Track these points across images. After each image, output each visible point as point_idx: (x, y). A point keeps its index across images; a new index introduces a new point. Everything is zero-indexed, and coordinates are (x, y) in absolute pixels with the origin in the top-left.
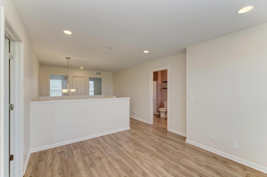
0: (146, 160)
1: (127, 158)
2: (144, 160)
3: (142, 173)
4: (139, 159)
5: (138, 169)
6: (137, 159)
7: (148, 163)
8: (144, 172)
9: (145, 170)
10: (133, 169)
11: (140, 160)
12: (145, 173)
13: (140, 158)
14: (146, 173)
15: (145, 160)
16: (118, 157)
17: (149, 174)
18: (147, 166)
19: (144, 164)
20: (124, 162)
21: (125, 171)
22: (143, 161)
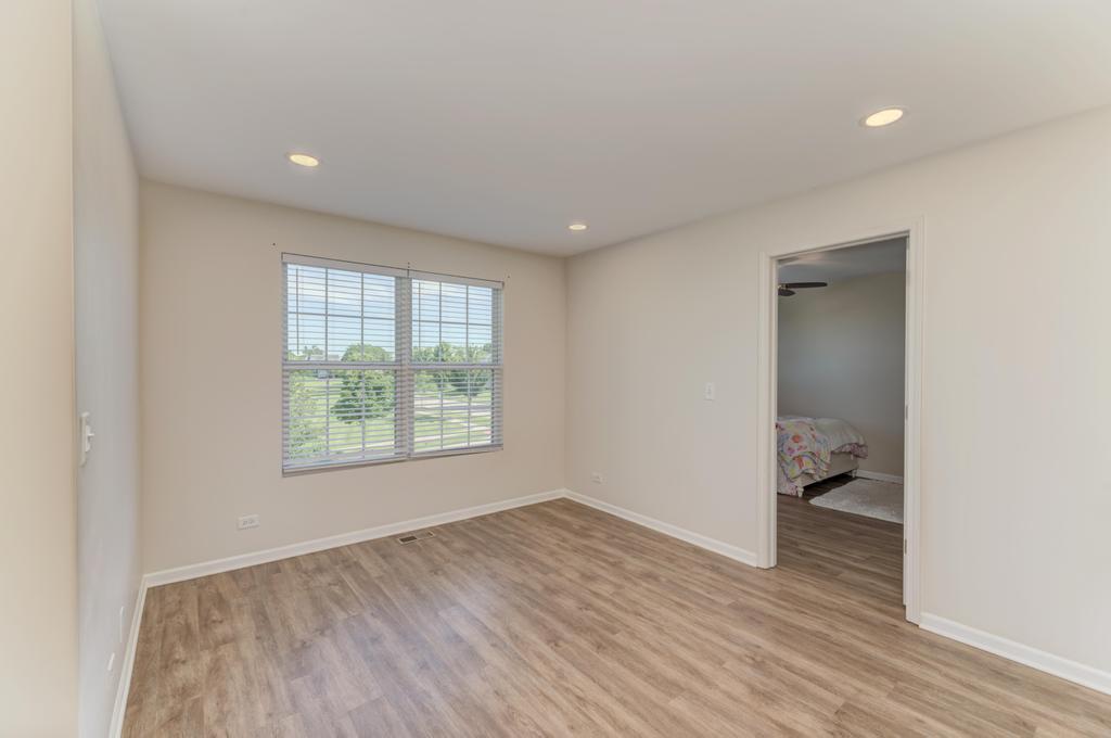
0: (542, 693)
1: (630, 699)
2: (550, 692)
3: (561, 643)
4: (571, 697)
5: (576, 654)
6: (581, 694)
7: (534, 680)
8: (556, 645)
9: (550, 651)
10: (595, 654)
11: (567, 690)
12: (552, 644)
13: (571, 702)
14: (548, 642)
15: (544, 691)
16: (679, 705)
17: (538, 641)
18: (539, 665)
19: (553, 674)
20: (638, 679)
21: (622, 648)
22: (556, 688)
